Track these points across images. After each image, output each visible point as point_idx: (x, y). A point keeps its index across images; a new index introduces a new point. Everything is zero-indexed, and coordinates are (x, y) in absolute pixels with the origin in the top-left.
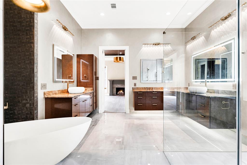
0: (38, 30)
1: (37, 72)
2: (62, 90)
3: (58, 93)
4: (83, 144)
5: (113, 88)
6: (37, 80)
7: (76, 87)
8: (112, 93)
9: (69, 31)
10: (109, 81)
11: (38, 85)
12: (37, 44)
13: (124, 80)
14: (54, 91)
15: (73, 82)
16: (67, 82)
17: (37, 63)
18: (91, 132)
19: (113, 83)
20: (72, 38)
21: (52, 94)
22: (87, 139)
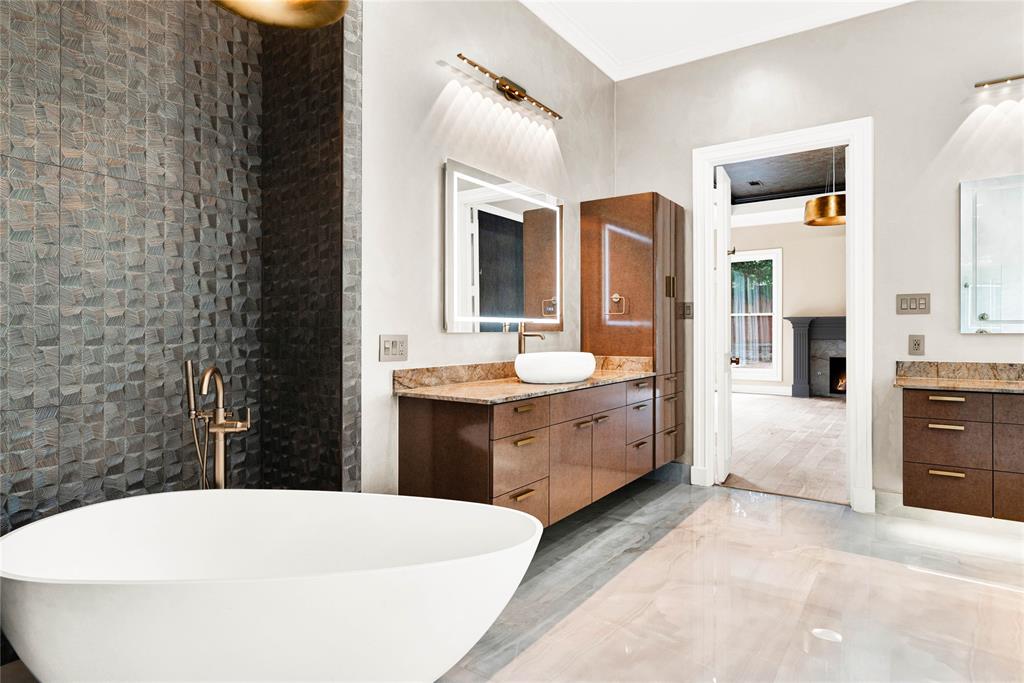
0: (364, 110)
1: (356, 287)
2: (493, 364)
3: (470, 380)
4: (523, 650)
5: (811, 358)
6: (356, 322)
7: (573, 350)
8: (808, 386)
9: (532, 100)
10: (789, 325)
11: (360, 341)
12: (358, 169)
13: (844, 319)
14: (447, 368)
15: (560, 328)
16: (517, 330)
17: (358, 251)
18: (599, 588)
19: (810, 332)
20: (551, 131)
21: (434, 380)
22: (558, 626)
